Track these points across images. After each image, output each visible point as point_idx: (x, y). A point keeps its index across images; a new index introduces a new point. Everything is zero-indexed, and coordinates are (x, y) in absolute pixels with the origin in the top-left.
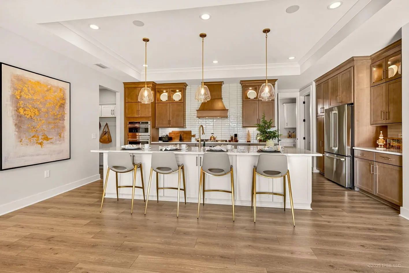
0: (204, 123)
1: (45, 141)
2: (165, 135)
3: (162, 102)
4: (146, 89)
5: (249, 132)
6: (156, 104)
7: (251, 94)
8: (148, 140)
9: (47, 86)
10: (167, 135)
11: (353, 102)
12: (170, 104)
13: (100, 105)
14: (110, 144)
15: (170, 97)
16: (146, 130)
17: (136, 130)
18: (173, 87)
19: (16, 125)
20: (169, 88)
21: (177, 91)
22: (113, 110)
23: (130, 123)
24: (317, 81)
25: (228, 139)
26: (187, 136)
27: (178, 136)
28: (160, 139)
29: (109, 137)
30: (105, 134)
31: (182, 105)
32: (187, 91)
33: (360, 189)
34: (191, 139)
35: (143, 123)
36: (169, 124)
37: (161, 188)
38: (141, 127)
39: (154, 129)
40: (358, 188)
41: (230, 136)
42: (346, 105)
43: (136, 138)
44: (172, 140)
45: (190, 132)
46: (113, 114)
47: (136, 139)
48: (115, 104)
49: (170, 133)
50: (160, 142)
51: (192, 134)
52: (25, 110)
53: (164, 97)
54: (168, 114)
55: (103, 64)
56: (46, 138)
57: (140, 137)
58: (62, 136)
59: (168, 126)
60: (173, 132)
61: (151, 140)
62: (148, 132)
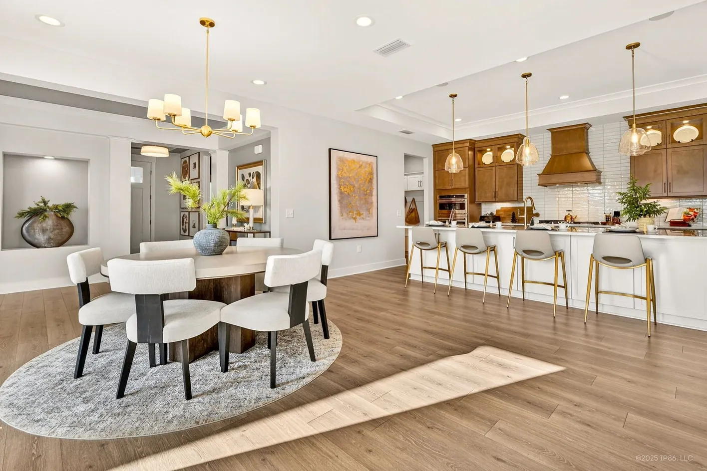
1: (358, 217)
2: (489, 213)
3: (484, 165)
4: (454, 155)
6: (476, 170)
7: (652, 137)
8: (464, 219)
9: (359, 162)
10: (492, 214)
12: (497, 168)
13: (405, 175)
15: (496, 158)
16: (462, 207)
17: (450, 206)
18: (500, 142)
19: (339, 201)
20: (495, 145)
21: (508, 147)
22: (420, 181)
23: (441, 197)
25: (601, 219)
27: (510, 215)
28: (482, 218)
29: (417, 216)
30: (412, 212)
35: (457, 196)
36: (495, 197)
37: (471, 274)
38: (456, 202)
39: (474, 206)
41: (605, 216)
44: (500, 220)
45: (530, 209)
46: (421, 186)
48: (423, 173)
49: (497, 211)
50: (483, 224)
51: (534, 212)
52: (345, 188)
53: (487, 158)
54: (494, 184)
55: (408, 130)
56: (360, 214)
58: (371, 212)
59: (494, 200)
60: (503, 210)
61: (469, 220)
62: (464, 209)
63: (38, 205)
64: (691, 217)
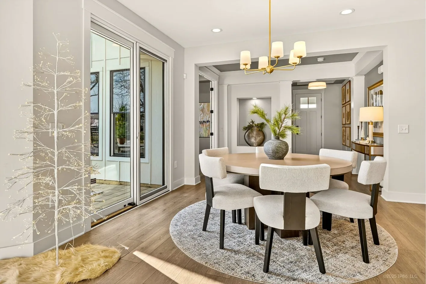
63: (250, 124)
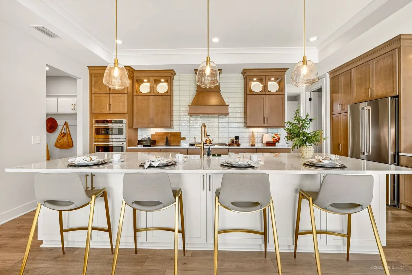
0: (197, 122)
2: (147, 137)
3: (141, 94)
5: (254, 133)
6: (134, 97)
7: (256, 86)
8: (123, 144)
10: (149, 138)
11: (397, 95)
12: (153, 97)
14: (70, 149)
15: (152, 88)
16: (121, 131)
17: (107, 131)
18: (157, 75)
20: (152, 77)
21: (163, 80)
22: (74, 104)
23: (97, 121)
24: (332, 73)
25: (228, 142)
26: (175, 138)
27: (163, 139)
28: (140, 142)
29: (70, 141)
30: (63, 136)
31: (169, 99)
32: (174, 81)
33: (407, 206)
34: (180, 143)
35: (115, 121)
36: (152, 123)
37: (142, 230)
38: (114, 127)
39: (132, 131)
40: (404, 205)
41: (230, 139)
42: (389, 98)
43: (108, 141)
44: (155, 144)
45: (179, 134)
46: (74, 110)
47: (108, 143)
48: (75, 96)
49: (152, 135)
50: (140, 147)
51: (182, 137)
53: (145, 88)
54: (150, 111)
57: (114, 140)
59: (151, 126)
60: (158, 134)
61: (127, 144)
62: (123, 134)
64: (277, 140)
